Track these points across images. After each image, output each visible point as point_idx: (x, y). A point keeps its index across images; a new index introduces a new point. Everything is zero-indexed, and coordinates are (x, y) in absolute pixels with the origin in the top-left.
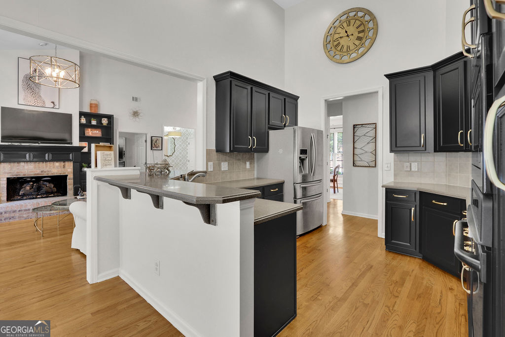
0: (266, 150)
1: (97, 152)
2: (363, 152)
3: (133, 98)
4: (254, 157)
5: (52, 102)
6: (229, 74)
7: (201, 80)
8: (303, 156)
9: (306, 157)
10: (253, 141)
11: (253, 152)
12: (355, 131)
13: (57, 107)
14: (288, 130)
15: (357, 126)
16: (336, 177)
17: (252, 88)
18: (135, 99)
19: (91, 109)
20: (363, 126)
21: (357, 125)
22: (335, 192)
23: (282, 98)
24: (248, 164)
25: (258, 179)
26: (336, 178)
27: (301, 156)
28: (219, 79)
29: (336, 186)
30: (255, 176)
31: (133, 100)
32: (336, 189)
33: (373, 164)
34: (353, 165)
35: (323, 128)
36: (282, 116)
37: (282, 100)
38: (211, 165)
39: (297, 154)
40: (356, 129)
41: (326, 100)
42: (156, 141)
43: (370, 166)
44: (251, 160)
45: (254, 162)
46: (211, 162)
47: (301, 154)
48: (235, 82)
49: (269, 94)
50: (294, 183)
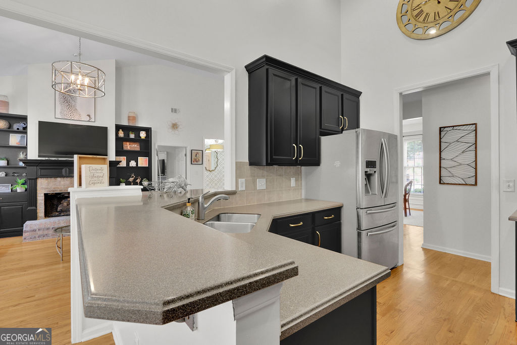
0: (317, 163)
1: (82, 166)
2: (455, 164)
3: (172, 109)
4: (301, 172)
5: (88, 115)
6: (264, 59)
7: (228, 71)
8: (370, 170)
9: (375, 172)
10: (298, 150)
11: (299, 165)
12: (442, 135)
13: (93, 120)
14: (348, 134)
15: (446, 129)
16: (407, 196)
17: (296, 80)
18: (174, 111)
19: (128, 122)
20: (455, 128)
21: (445, 127)
22: (406, 215)
23: (339, 93)
24: (293, 181)
25: (307, 200)
26: (407, 198)
27: (368, 170)
28: (251, 69)
29: (407, 207)
30: (303, 197)
31: (172, 112)
32: (408, 210)
33: (472, 181)
34: (440, 183)
35: (396, 132)
36: (339, 117)
37: (338, 96)
38: (242, 183)
39: (361, 168)
40: (443, 134)
41: (401, 94)
42: (196, 155)
43: (466, 184)
44: (298, 175)
45: (301, 177)
46: (243, 178)
47: (367, 167)
48: (272, 71)
49: (321, 88)
50: (358, 208)
